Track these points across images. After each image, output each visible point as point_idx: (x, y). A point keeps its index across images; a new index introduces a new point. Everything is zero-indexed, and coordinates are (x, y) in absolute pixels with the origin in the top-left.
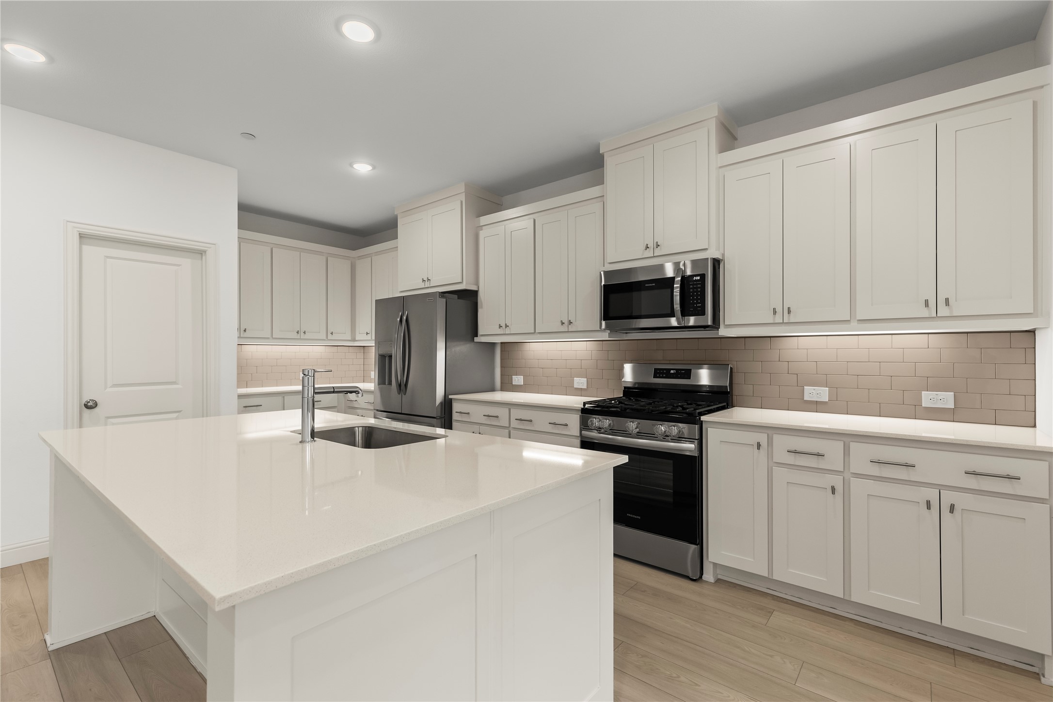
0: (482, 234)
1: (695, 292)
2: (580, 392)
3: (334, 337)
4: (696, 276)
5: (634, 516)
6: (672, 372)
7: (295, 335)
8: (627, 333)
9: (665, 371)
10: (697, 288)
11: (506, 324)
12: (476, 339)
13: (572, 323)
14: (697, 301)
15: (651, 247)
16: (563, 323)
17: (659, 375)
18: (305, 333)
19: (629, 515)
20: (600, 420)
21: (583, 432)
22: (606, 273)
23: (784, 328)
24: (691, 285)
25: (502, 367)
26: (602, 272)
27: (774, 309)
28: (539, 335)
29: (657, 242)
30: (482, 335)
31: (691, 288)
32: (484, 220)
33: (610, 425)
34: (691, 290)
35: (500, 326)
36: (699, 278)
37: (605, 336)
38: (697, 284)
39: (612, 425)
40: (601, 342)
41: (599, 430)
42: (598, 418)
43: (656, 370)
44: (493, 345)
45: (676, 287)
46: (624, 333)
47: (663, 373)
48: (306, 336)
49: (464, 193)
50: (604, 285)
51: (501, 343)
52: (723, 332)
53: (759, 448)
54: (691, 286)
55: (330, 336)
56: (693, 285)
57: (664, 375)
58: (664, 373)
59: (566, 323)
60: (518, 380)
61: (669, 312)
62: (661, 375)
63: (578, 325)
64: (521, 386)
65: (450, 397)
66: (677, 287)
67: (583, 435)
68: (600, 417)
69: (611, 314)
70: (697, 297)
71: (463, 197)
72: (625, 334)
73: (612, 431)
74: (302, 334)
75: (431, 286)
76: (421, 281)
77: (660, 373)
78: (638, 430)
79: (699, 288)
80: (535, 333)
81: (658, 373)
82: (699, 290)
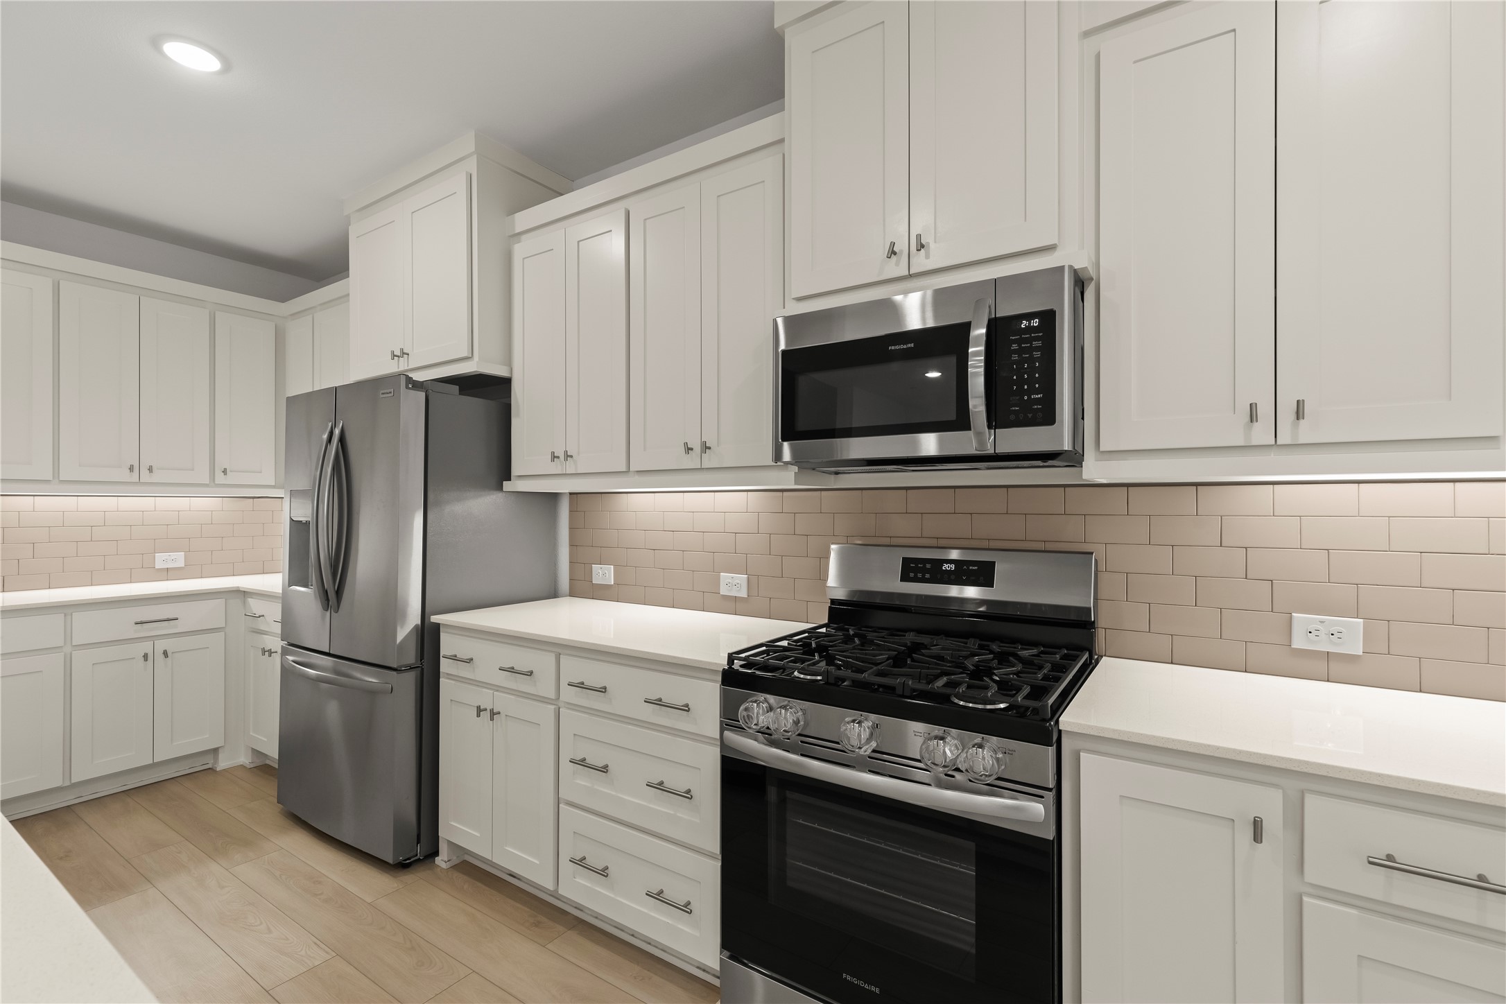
0: (519, 250)
1: (1026, 361)
2: (733, 606)
3: (231, 479)
4: (1029, 316)
5: (861, 984)
6: (946, 567)
7: (125, 475)
8: (837, 473)
9: (928, 566)
10: (1031, 350)
11: (566, 452)
12: (507, 486)
13: (710, 448)
14: (1031, 386)
15: (901, 251)
16: (689, 449)
17: (916, 575)
18: (150, 469)
19: (849, 978)
20: (771, 709)
21: (727, 733)
22: (789, 321)
23: (1273, 457)
24: (1015, 342)
25: (573, 545)
26: (780, 321)
27: (1253, 407)
28: (637, 478)
29: (919, 237)
30: (520, 476)
31: (1015, 352)
32: (525, 219)
33: (796, 723)
34: (1015, 357)
35: (554, 457)
36: (1035, 323)
37: (787, 478)
38: (1030, 340)
39: (802, 723)
40: (780, 494)
41: (767, 735)
42: (766, 700)
43: (906, 561)
44: (554, 497)
45: (972, 352)
46: (830, 473)
47: (924, 571)
48: (156, 477)
49: (474, 158)
50: (784, 352)
51: (571, 494)
52: (1094, 470)
53: (1257, 836)
54: (1015, 347)
55: (220, 479)
56: (1019, 342)
57: (927, 576)
58: (928, 571)
59: (697, 448)
60: (604, 574)
61: (952, 416)
62: (920, 575)
63: (725, 455)
64: (608, 587)
65: (435, 619)
66: (977, 354)
67: (726, 742)
68: (772, 699)
69: (801, 426)
70: (1031, 376)
71: (472, 166)
72: (833, 477)
73: (804, 743)
74: (144, 472)
75: (410, 367)
76: (390, 356)
77: (916, 570)
78: (874, 744)
79: (1037, 349)
80: (628, 472)
81: (912, 570)
82: (1037, 354)
